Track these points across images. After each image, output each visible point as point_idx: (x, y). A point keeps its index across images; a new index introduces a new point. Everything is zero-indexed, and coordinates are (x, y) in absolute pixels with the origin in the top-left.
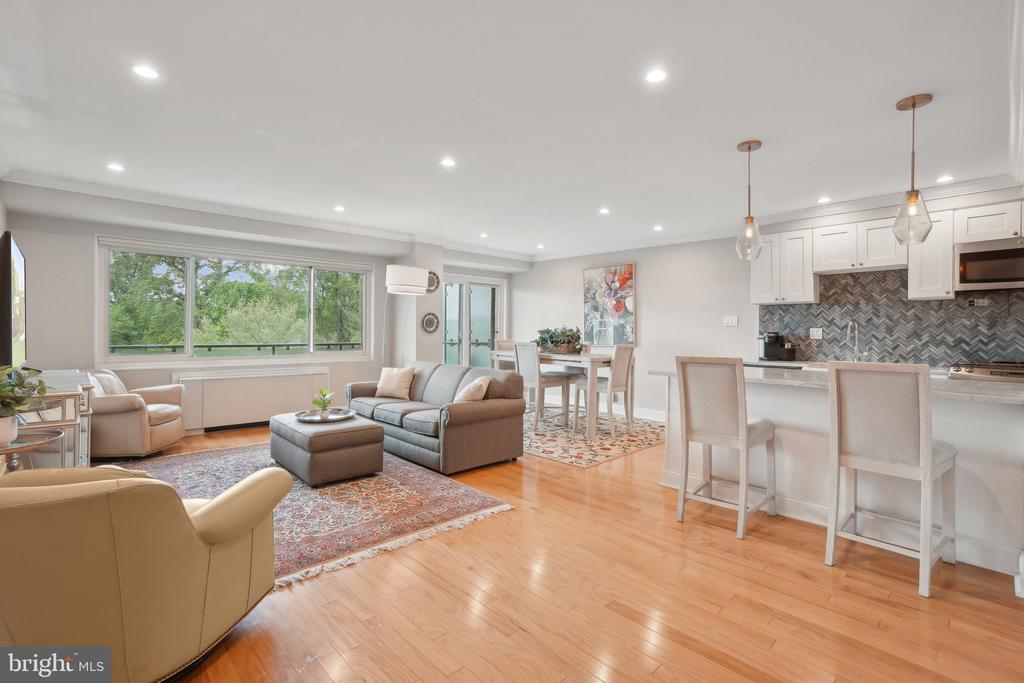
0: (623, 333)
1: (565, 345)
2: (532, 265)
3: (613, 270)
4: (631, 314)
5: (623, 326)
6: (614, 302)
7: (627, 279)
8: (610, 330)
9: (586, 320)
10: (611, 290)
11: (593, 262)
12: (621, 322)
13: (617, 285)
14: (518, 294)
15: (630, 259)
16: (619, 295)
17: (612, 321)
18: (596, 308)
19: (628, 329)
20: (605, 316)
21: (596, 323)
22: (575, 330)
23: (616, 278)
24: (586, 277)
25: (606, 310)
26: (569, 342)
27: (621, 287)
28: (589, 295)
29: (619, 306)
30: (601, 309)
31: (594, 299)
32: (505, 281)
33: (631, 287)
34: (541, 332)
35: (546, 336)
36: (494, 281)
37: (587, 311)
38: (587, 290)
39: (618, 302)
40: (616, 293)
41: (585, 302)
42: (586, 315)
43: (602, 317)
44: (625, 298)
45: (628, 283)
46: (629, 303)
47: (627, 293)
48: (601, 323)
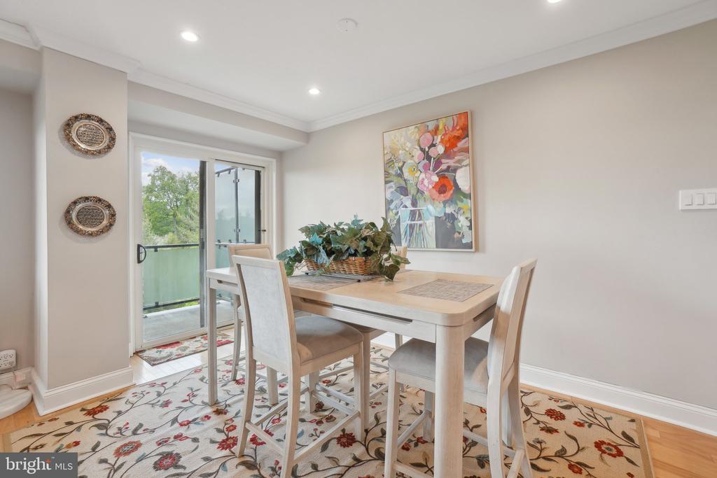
0: (453, 229)
1: (359, 259)
2: (307, 136)
3: (431, 127)
4: (468, 196)
5: (452, 218)
6: (436, 179)
7: (459, 139)
8: (430, 225)
9: (387, 210)
10: (428, 158)
11: (396, 118)
12: (449, 210)
13: (440, 149)
14: (292, 180)
15: (461, 106)
16: (444, 167)
17: (432, 210)
18: (403, 191)
19: (462, 222)
20: (420, 203)
21: (404, 214)
22: (380, 225)
23: (438, 139)
24: (387, 143)
25: (422, 193)
26: (368, 253)
27: (447, 154)
28: (393, 172)
29: (446, 186)
30: (413, 191)
31: (400, 175)
32: (274, 161)
33: (466, 150)
34: (308, 230)
35: (317, 239)
36: (259, 160)
37: (389, 196)
38: (389, 163)
39: (442, 176)
40: (438, 163)
41: (386, 182)
42: (388, 203)
43: (414, 204)
44: (455, 170)
45: (461, 144)
46: (463, 179)
47: (459, 161)
48: (413, 214)
